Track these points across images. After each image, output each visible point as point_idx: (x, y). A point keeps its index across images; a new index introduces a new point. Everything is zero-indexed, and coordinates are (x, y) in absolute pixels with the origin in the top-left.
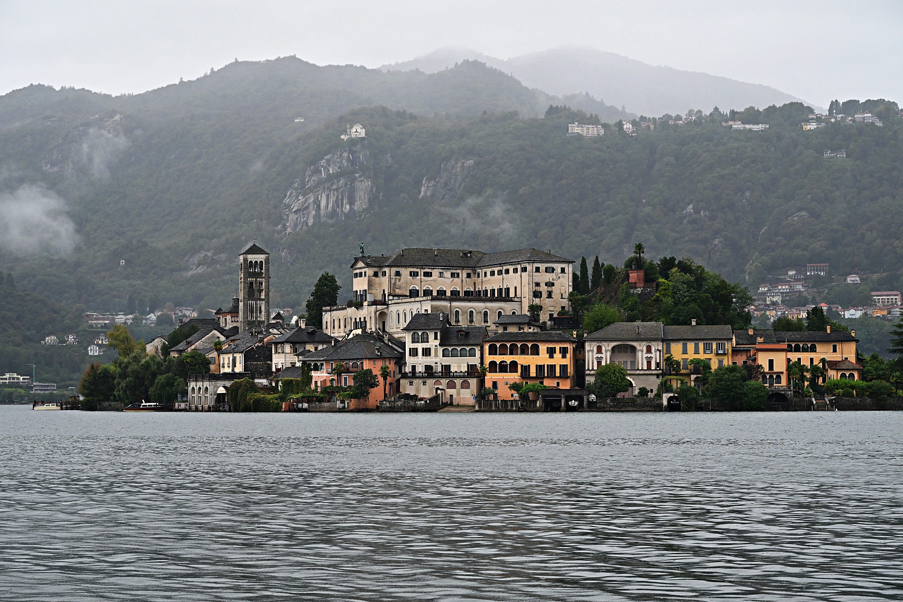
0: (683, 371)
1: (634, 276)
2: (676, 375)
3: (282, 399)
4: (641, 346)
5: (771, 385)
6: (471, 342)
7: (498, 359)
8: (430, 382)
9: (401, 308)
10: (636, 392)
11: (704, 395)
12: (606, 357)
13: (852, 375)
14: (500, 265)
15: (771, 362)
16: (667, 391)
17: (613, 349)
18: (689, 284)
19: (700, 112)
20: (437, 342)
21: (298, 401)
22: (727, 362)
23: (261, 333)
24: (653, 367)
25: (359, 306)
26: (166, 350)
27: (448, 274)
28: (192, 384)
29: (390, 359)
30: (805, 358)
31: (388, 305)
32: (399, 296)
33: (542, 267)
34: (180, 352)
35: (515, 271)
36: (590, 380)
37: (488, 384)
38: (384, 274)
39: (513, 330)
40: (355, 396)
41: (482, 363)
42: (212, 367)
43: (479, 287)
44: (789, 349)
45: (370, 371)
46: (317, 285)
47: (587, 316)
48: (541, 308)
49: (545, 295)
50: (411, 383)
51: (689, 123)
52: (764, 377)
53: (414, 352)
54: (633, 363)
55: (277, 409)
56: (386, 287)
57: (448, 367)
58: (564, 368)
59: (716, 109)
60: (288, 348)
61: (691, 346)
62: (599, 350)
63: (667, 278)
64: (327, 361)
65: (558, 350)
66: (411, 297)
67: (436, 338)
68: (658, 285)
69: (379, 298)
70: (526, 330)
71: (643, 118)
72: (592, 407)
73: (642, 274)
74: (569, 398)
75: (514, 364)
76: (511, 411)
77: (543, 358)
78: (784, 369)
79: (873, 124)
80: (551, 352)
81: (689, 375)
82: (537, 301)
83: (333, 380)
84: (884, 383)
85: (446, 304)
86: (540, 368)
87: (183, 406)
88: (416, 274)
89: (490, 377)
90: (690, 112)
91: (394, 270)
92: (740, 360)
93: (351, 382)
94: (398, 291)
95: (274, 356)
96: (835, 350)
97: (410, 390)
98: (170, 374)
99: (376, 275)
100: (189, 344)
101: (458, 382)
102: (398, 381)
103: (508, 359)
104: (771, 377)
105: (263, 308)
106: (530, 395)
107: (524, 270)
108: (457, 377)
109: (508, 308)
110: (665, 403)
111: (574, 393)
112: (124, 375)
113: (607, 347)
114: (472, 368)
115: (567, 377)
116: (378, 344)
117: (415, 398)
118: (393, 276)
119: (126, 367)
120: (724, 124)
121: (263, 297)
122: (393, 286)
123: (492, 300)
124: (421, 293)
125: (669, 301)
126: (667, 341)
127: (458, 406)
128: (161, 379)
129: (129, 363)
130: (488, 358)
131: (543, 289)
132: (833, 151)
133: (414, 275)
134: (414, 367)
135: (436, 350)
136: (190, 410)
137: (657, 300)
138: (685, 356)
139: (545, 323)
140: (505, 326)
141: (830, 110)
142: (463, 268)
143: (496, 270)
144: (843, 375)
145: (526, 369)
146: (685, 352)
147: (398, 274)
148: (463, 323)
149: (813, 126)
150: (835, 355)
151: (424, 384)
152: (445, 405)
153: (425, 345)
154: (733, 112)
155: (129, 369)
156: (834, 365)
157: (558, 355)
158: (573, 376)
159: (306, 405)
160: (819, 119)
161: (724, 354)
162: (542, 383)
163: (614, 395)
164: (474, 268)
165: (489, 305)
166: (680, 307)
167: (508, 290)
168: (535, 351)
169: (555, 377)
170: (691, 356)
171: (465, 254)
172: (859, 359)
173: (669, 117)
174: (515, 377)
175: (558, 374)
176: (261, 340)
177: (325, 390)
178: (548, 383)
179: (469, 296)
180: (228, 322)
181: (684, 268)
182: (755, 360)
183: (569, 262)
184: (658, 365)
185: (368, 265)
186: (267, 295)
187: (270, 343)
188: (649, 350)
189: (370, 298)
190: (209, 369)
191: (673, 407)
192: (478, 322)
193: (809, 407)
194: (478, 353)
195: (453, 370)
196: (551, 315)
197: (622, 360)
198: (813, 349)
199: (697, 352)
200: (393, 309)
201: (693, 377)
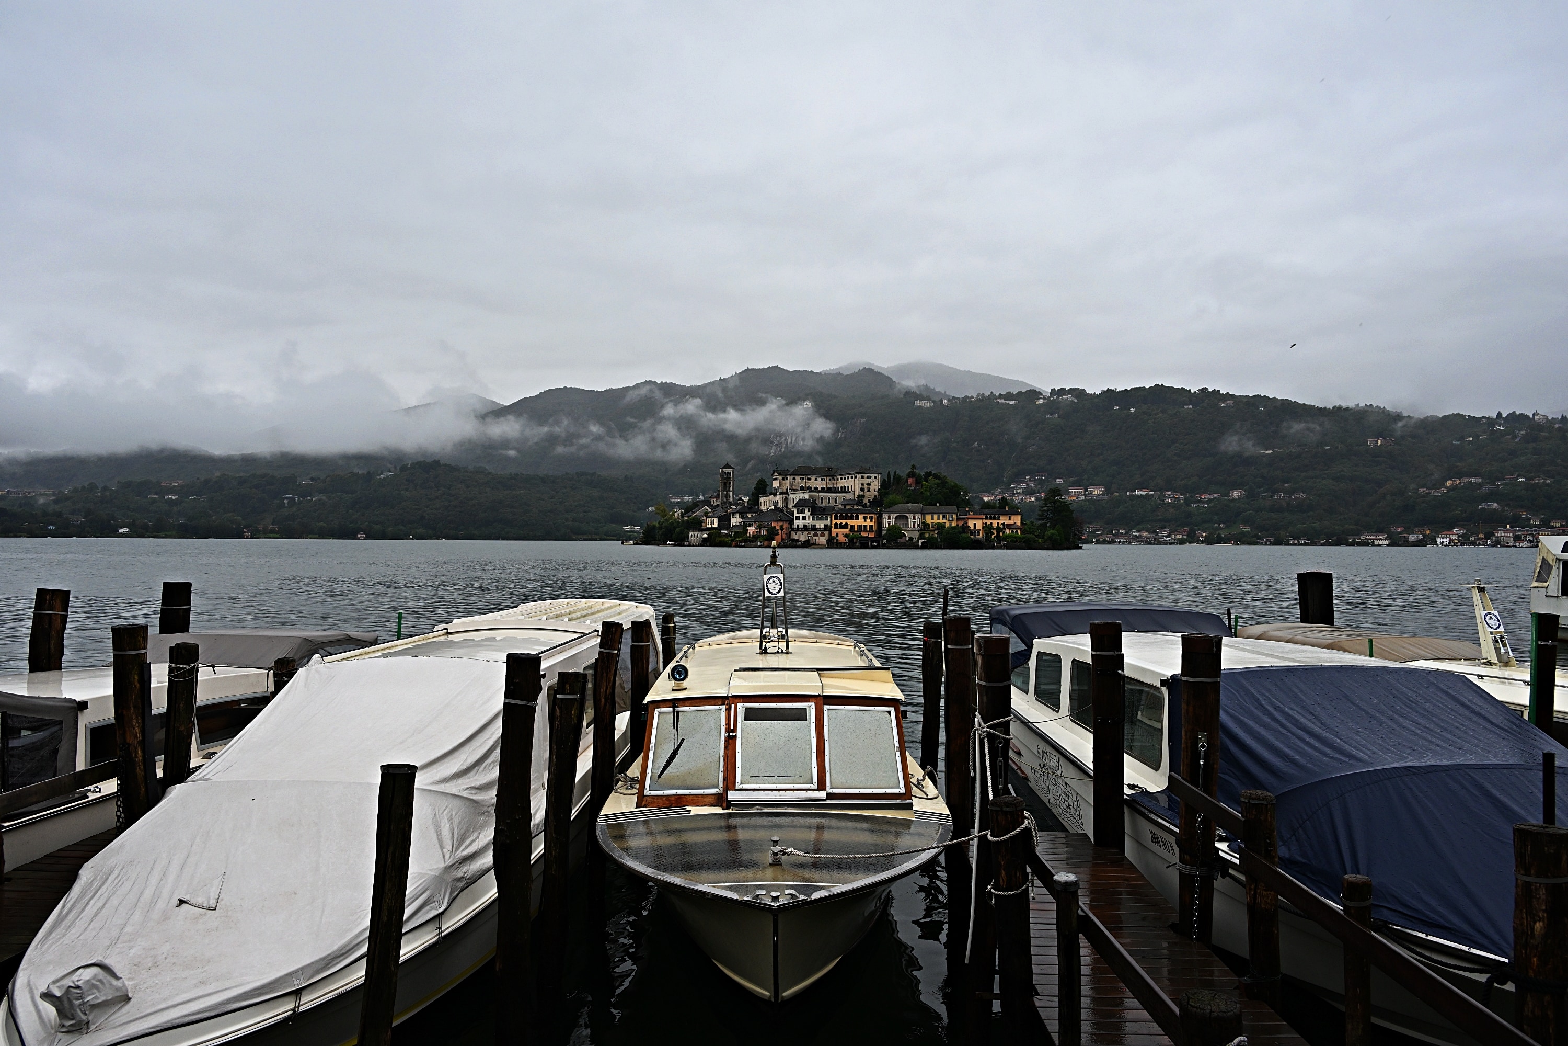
0: (931, 529)
1: (910, 481)
2: (927, 530)
3: (732, 541)
4: (910, 516)
5: (975, 536)
6: (826, 513)
7: (839, 522)
8: (805, 533)
9: (795, 496)
10: (907, 539)
11: (941, 541)
12: (893, 521)
13: (1017, 532)
14: (845, 475)
15: (975, 524)
16: (922, 539)
17: (896, 517)
18: (938, 485)
19: (983, 394)
20: (809, 513)
21: (741, 542)
22: (954, 524)
23: (727, 508)
24: (916, 527)
25: (775, 495)
26: (683, 515)
27: (819, 479)
28: (691, 533)
29: (786, 521)
30: (995, 523)
31: (789, 494)
32: (794, 490)
33: (865, 476)
34: (688, 517)
35: (852, 478)
36: (884, 532)
37: (833, 534)
38: (787, 479)
39: (848, 507)
40: (767, 540)
41: (831, 524)
42: (703, 524)
43: (835, 486)
44: (986, 518)
45: (775, 527)
46: (757, 484)
47: (886, 501)
48: (864, 496)
49: (866, 490)
50: (796, 534)
51: (977, 400)
52: (971, 532)
53: (798, 518)
54: (907, 524)
55: (730, 546)
56: (788, 485)
57: (815, 525)
58: (871, 526)
59: (992, 393)
60: (738, 516)
61: (936, 516)
62: (889, 518)
63: (927, 482)
64: (755, 522)
65: (868, 518)
66: (801, 490)
67: (809, 511)
68: (922, 485)
69: (785, 491)
70: (855, 507)
71: (954, 398)
72: (884, 547)
73: (914, 479)
74: (872, 542)
75: (846, 524)
76: (844, 548)
77: (861, 522)
78: (981, 528)
79: (1072, 401)
80: (865, 519)
81: (934, 531)
82: (862, 493)
83: (757, 532)
84: (1031, 535)
85: (817, 494)
86: (859, 527)
87: (687, 543)
88: (803, 479)
89: (834, 531)
90: (979, 395)
91: (792, 477)
92: (961, 523)
93: (766, 533)
94: (794, 487)
95: (732, 519)
96: (1010, 519)
97: (796, 537)
98: (683, 528)
99: (783, 479)
100: (694, 513)
101: (819, 533)
102: (790, 532)
103: (844, 522)
104: (975, 532)
105: (731, 495)
106: (855, 540)
107: (856, 477)
108: (818, 531)
109: (847, 496)
110: (920, 544)
111: (875, 539)
112: (660, 528)
113: (893, 516)
114: (826, 526)
115: (873, 531)
116: (781, 514)
117: (798, 541)
118: (791, 480)
119: (662, 524)
120: (995, 401)
121: (731, 489)
122: (791, 485)
123: (841, 492)
124: (806, 489)
125: (928, 493)
126: (923, 514)
127: (819, 545)
128: (678, 530)
129: (663, 522)
130: (834, 521)
131: (865, 487)
132: (1051, 415)
133: (802, 479)
134: (798, 526)
135: (809, 517)
136: (690, 546)
137: (922, 493)
138: (933, 521)
139: (866, 504)
140: (845, 505)
141: (1051, 393)
142: (827, 476)
143: (843, 477)
144: (1012, 532)
145: (852, 527)
146: (933, 519)
147: (794, 479)
148: (825, 503)
149: (1041, 402)
150: (1010, 521)
151: (803, 534)
152: (812, 544)
153: (803, 515)
154: (1000, 394)
155: (663, 525)
156: (1009, 526)
157: (868, 520)
158: (876, 531)
159: (743, 544)
160: (1044, 398)
161: (952, 520)
162: (860, 534)
163: (896, 541)
164: (833, 476)
165: (838, 494)
166: (933, 496)
167: (848, 487)
168: (857, 518)
169: (867, 531)
170: (935, 521)
171: (829, 469)
172: (1022, 523)
173: (967, 397)
174: (846, 531)
175: (868, 530)
176: (726, 511)
177: (753, 536)
178: (863, 534)
179: (831, 490)
180: (714, 502)
181: (936, 477)
182: (967, 523)
183: (878, 474)
184: (918, 525)
185: (779, 475)
186: (733, 488)
187: (730, 513)
188: (914, 518)
189: (780, 491)
190: (702, 525)
191: (924, 547)
192: (832, 503)
193: (993, 548)
194: (829, 519)
195: (817, 527)
196: (869, 500)
197: (900, 523)
198: (999, 519)
199: (939, 519)
200: (791, 496)
201: (936, 532)
